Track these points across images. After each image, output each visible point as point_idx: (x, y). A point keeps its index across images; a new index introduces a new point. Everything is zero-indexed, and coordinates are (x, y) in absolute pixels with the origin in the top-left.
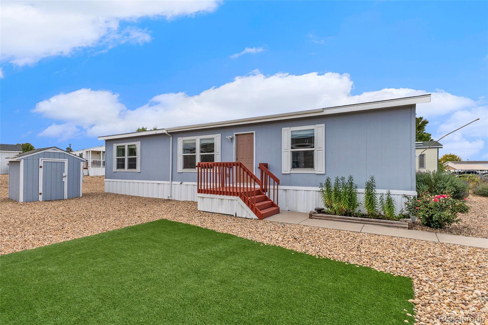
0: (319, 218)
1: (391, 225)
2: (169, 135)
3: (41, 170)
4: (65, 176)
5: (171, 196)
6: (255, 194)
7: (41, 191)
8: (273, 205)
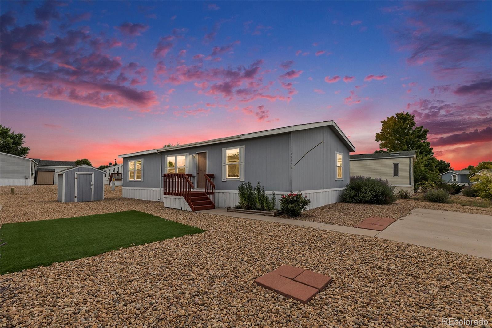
0: (232, 211)
1: (266, 214)
2: (159, 153)
3: (76, 180)
4: (92, 185)
5: (160, 199)
6: (190, 196)
7: (76, 195)
8: (211, 203)
